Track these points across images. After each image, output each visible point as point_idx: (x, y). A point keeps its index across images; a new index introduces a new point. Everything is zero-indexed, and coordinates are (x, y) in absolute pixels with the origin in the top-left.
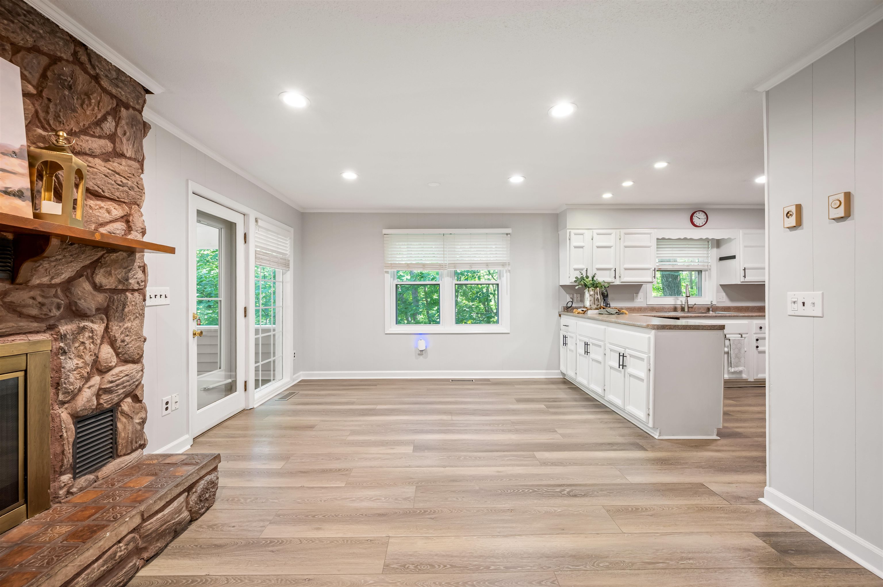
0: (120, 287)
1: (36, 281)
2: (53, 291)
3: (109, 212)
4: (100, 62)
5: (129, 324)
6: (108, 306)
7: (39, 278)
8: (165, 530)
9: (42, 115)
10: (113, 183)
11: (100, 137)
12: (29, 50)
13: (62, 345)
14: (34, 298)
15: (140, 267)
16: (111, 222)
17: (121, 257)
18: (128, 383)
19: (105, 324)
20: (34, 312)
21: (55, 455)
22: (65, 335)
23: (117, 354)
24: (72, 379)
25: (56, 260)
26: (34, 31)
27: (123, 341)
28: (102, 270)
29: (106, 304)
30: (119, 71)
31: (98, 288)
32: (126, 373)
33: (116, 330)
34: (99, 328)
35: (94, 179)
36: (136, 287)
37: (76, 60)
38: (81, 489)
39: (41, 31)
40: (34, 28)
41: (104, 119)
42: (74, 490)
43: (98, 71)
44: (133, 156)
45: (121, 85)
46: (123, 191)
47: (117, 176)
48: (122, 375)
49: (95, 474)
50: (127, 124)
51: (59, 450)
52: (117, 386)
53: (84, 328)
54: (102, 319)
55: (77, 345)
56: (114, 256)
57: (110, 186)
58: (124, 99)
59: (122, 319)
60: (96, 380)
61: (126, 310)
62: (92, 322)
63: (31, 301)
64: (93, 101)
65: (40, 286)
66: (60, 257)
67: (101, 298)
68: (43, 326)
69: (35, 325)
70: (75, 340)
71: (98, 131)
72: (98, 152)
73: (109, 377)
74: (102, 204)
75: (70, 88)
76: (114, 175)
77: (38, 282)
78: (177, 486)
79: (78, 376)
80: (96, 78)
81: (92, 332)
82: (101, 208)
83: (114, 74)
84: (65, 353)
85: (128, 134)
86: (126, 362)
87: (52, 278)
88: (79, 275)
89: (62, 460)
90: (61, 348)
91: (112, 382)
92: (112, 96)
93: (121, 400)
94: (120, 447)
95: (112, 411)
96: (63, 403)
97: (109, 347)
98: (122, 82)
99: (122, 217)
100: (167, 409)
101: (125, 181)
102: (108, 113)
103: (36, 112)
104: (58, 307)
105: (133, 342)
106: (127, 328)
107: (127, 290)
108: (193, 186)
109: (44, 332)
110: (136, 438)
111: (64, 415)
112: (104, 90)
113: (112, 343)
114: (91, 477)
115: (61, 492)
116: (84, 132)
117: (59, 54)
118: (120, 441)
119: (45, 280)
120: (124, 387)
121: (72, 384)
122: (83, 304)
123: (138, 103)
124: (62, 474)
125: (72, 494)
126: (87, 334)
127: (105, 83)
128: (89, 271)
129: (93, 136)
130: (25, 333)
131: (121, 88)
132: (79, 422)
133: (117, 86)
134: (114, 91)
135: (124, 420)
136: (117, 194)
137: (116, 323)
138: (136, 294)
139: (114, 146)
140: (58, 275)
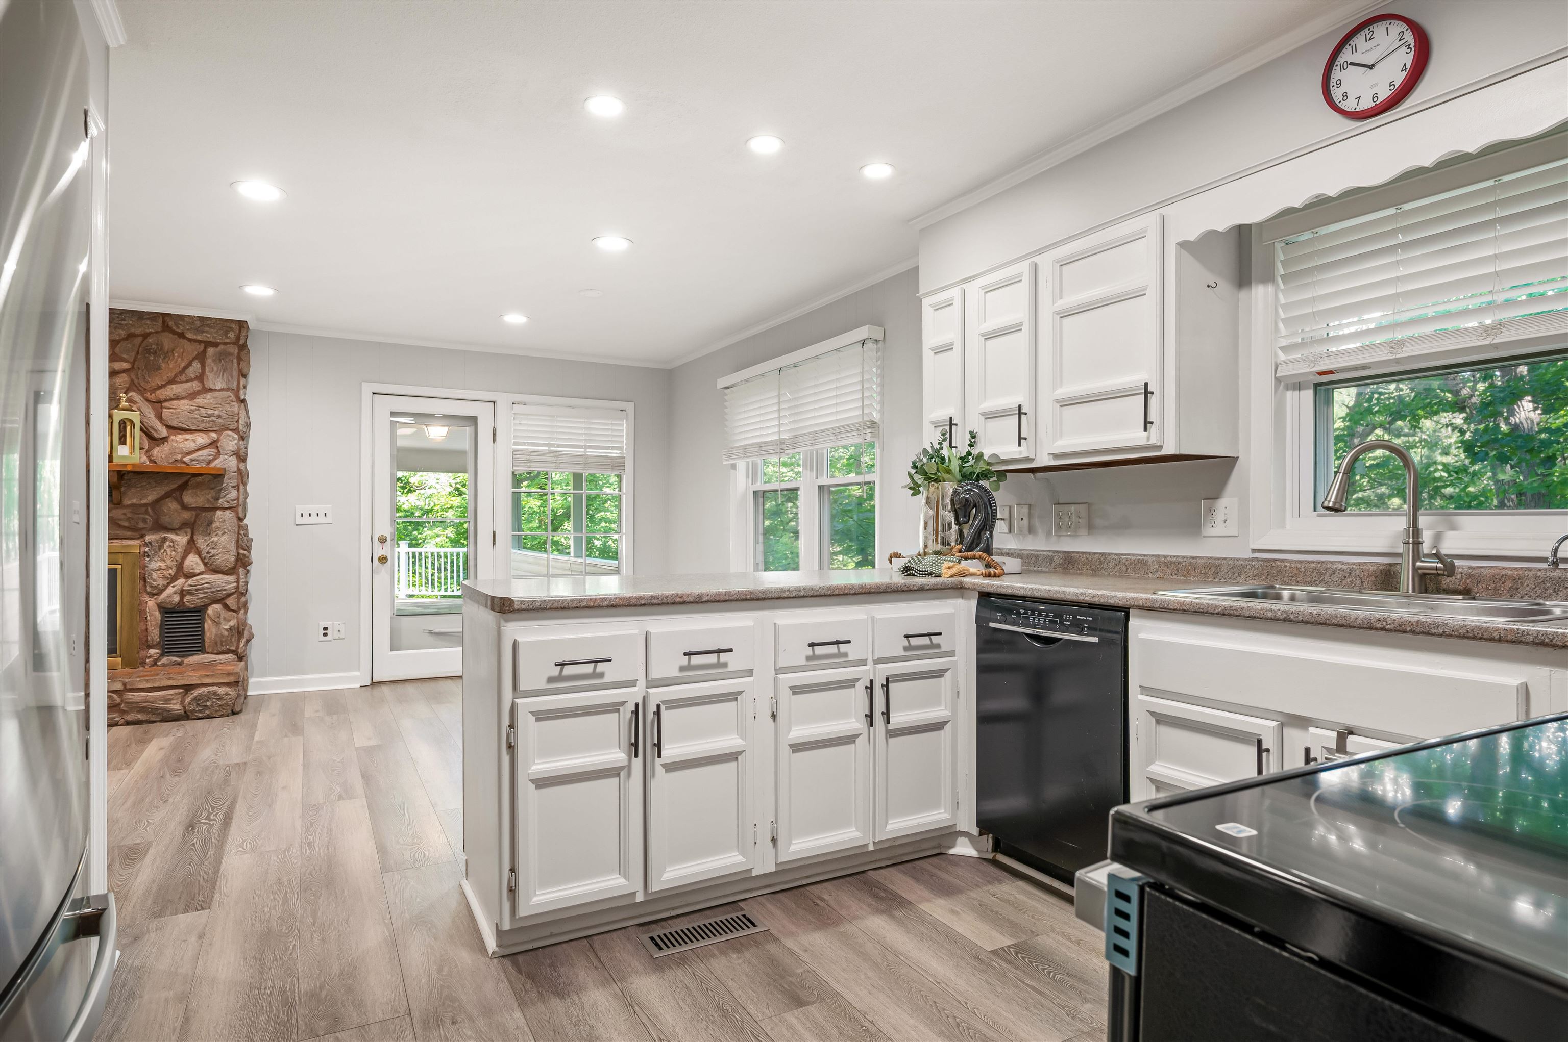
0: (207, 506)
1: (127, 502)
2: (143, 509)
3: (194, 441)
4: (183, 320)
5: (216, 539)
6: (195, 521)
7: (130, 499)
8: (144, 707)
9: (136, 381)
10: (198, 416)
11: (187, 381)
12: (124, 339)
13: (147, 549)
14: (124, 514)
15: (233, 487)
16: (198, 450)
17: (207, 480)
18: (209, 590)
19: (189, 537)
20: (126, 524)
21: (141, 630)
22: (150, 543)
23: (205, 564)
24: (155, 575)
25: (142, 486)
26: (126, 325)
27: (208, 553)
28: (190, 491)
29: (193, 520)
30: (202, 319)
31: (185, 507)
32: (208, 581)
33: (201, 542)
34: (181, 539)
35: (178, 418)
36: (226, 505)
37: (166, 328)
38: (164, 665)
39: (131, 322)
40: (125, 322)
41: (189, 364)
42: (159, 663)
43: (181, 328)
44: (225, 387)
45: (207, 329)
46: (209, 422)
47: (202, 409)
48: (203, 582)
49: (183, 659)
50: (214, 361)
51: (144, 628)
52: (197, 590)
53: (165, 539)
54: (186, 533)
55: (162, 551)
56: (200, 479)
57: (193, 420)
58: (211, 339)
59: (208, 532)
60: (181, 581)
61: (214, 526)
62: (177, 534)
63: (122, 517)
64: (176, 355)
65: (133, 505)
66: (145, 484)
67: (186, 515)
68: (137, 535)
69: (129, 534)
70: (160, 547)
71: (183, 378)
72: (183, 394)
73: (190, 582)
74: (188, 436)
75: (155, 353)
76: (198, 410)
77: (129, 503)
78: (169, 679)
79: (161, 576)
80: (182, 335)
81: (172, 542)
82: (187, 440)
83: (198, 323)
84: (148, 556)
85: (215, 369)
86: (216, 571)
87: (141, 499)
88: (167, 495)
89: (147, 636)
90: (145, 552)
91: (191, 586)
92: (200, 342)
93: (210, 605)
94: (206, 645)
95: (199, 611)
96: (152, 595)
97: (197, 556)
98: (208, 325)
99: (211, 444)
100: (325, 635)
101: (210, 412)
102: (194, 359)
103: (132, 380)
104: (145, 521)
105: (220, 555)
106: (212, 542)
107: (218, 508)
108: (367, 389)
109: (138, 539)
110: (222, 642)
111: (151, 603)
112: (190, 340)
113: (199, 554)
114: (178, 660)
115: (147, 660)
116: (172, 382)
117: (148, 331)
118: (206, 639)
119: (134, 501)
120: (206, 593)
121: (155, 580)
122: (165, 520)
123: (227, 338)
124: (150, 647)
125: (158, 666)
126: (167, 543)
127: (189, 335)
128: (178, 493)
129: (181, 382)
130: (122, 539)
131: (207, 332)
132: (167, 613)
133: (203, 332)
134: (199, 338)
135: (209, 622)
136: (203, 425)
137: (201, 537)
138: (228, 512)
139: (203, 385)
140: (146, 496)
